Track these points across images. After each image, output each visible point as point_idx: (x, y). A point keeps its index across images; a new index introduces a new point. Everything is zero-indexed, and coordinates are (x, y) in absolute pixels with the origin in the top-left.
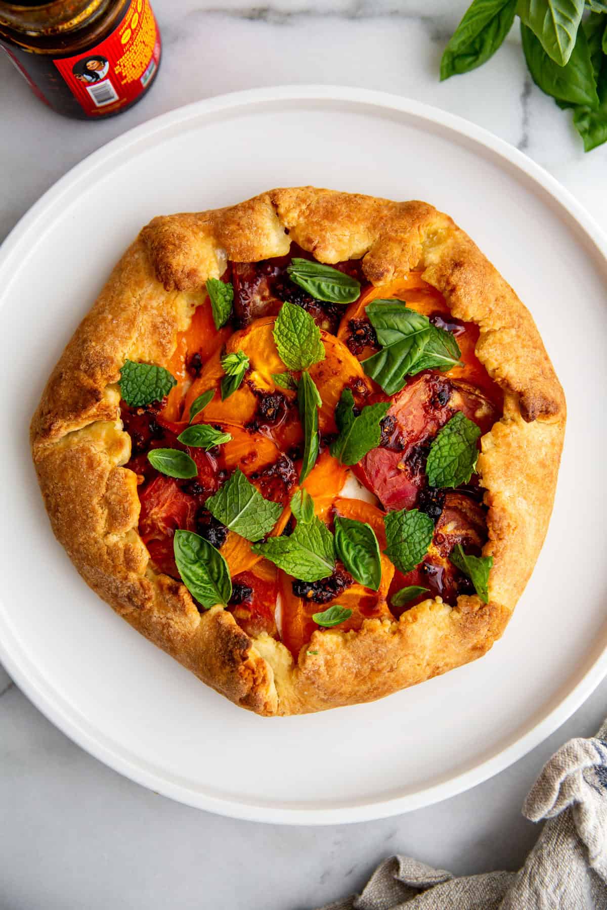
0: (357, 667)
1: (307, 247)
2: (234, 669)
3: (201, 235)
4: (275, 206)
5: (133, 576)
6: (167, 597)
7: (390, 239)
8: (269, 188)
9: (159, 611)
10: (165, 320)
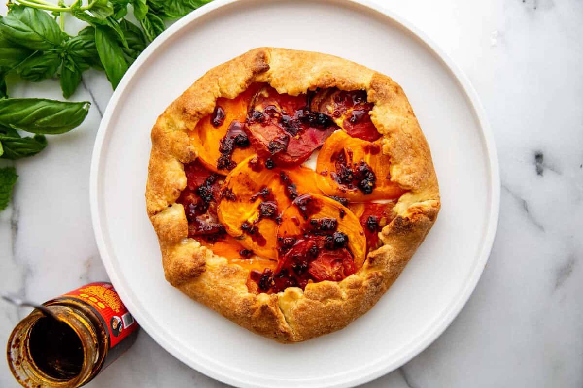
0: (410, 157)
1: (178, 195)
2: (414, 225)
3: (174, 253)
4: (156, 213)
5: (365, 283)
6: (375, 264)
7: (172, 149)
8: (147, 216)
9: (384, 268)
10: (221, 271)
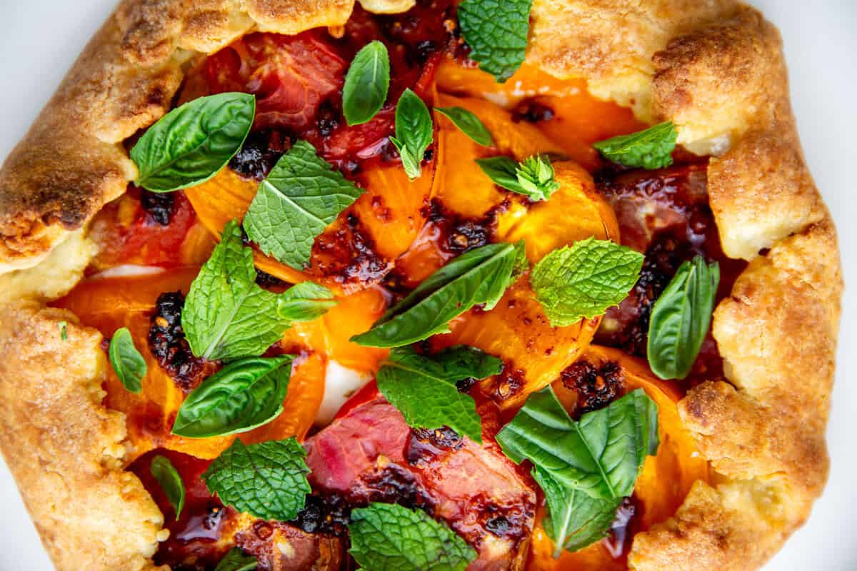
0: (46, 405)
1: (739, 288)
2: (28, 203)
3: (752, 109)
4: (806, 230)
5: (176, 28)
6: (144, 87)
7: (760, 426)
8: (836, 218)
9: (122, 73)
10: (605, 56)
